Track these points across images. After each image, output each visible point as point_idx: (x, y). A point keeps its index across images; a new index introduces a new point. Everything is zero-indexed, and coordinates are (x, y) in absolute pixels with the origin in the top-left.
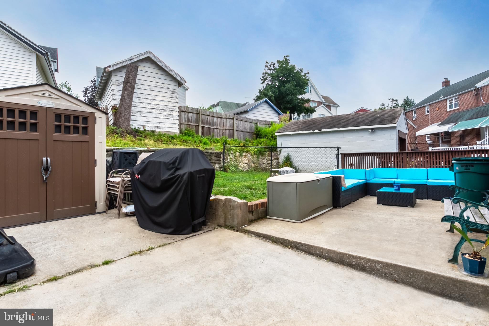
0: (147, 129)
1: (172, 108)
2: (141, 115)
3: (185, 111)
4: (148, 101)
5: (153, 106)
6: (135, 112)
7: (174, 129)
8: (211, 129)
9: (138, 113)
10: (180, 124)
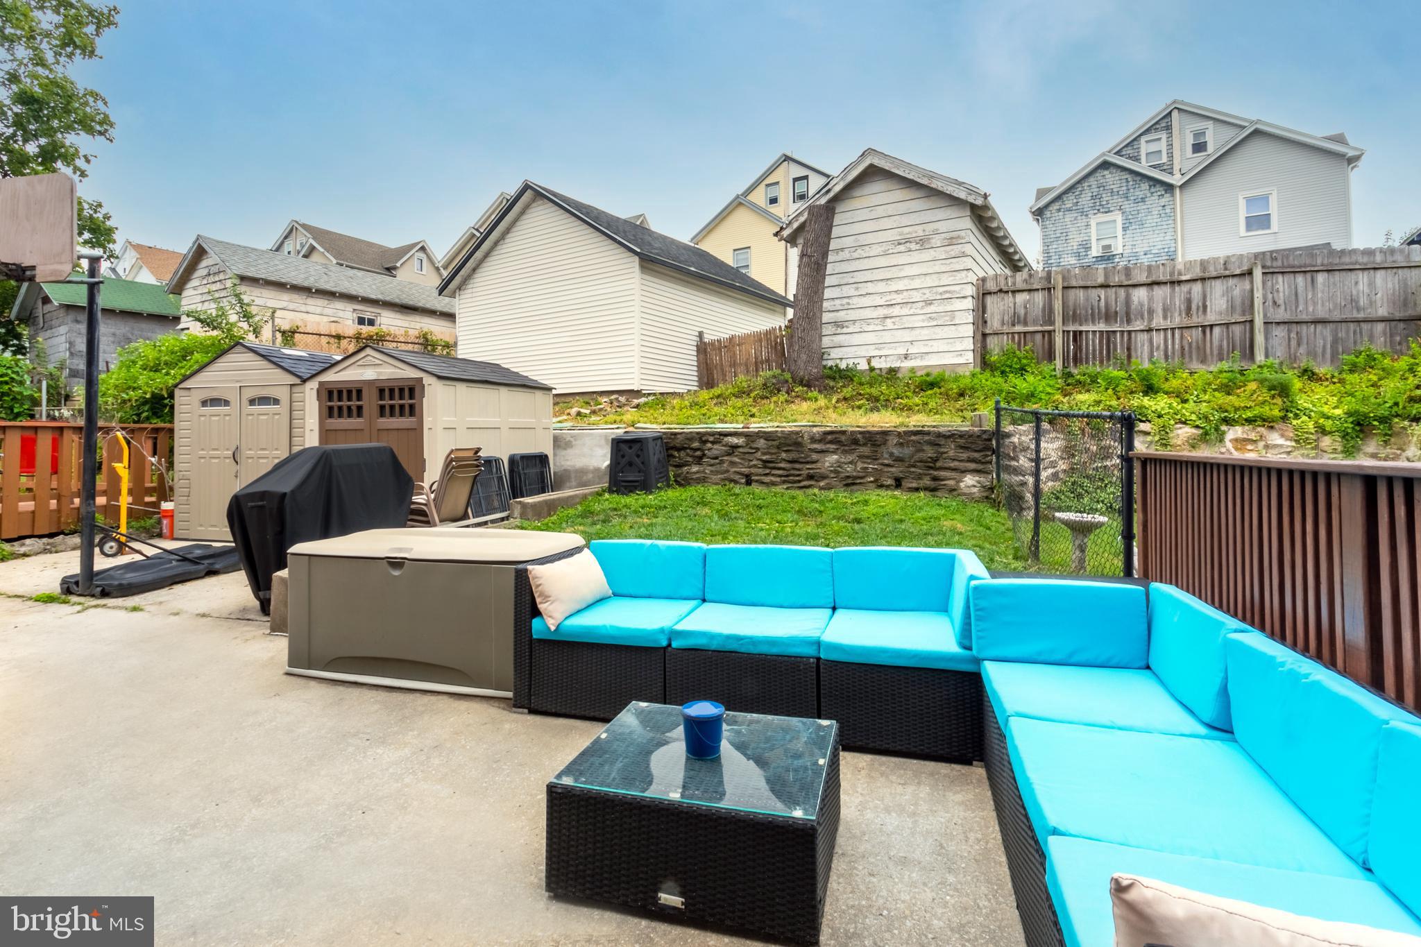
0: (876, 364)
1: (949, 292)
2: (862, 330)
3: (1001, 291)
7: (957, 356)
9: (854, 324)
10: (982, 336)
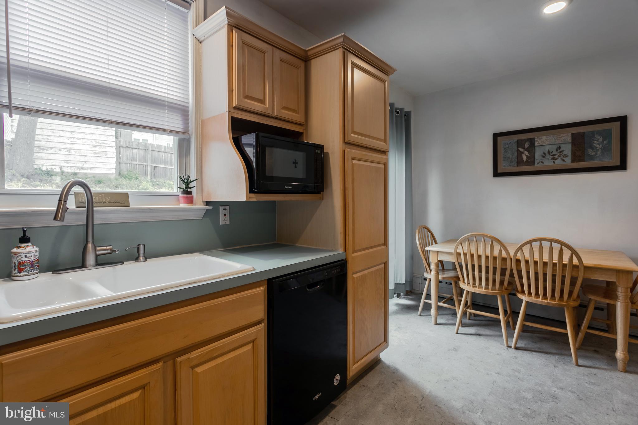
0: (65, 169)
1: (105, 143)
2: (56, 153)
3: (127, 147)
4: (68, 134)
5: (75, 140)
6: (46, 148)
7: (108, 170)
8: (168, 169)
9: (51, 149)
10: (119, 163)
